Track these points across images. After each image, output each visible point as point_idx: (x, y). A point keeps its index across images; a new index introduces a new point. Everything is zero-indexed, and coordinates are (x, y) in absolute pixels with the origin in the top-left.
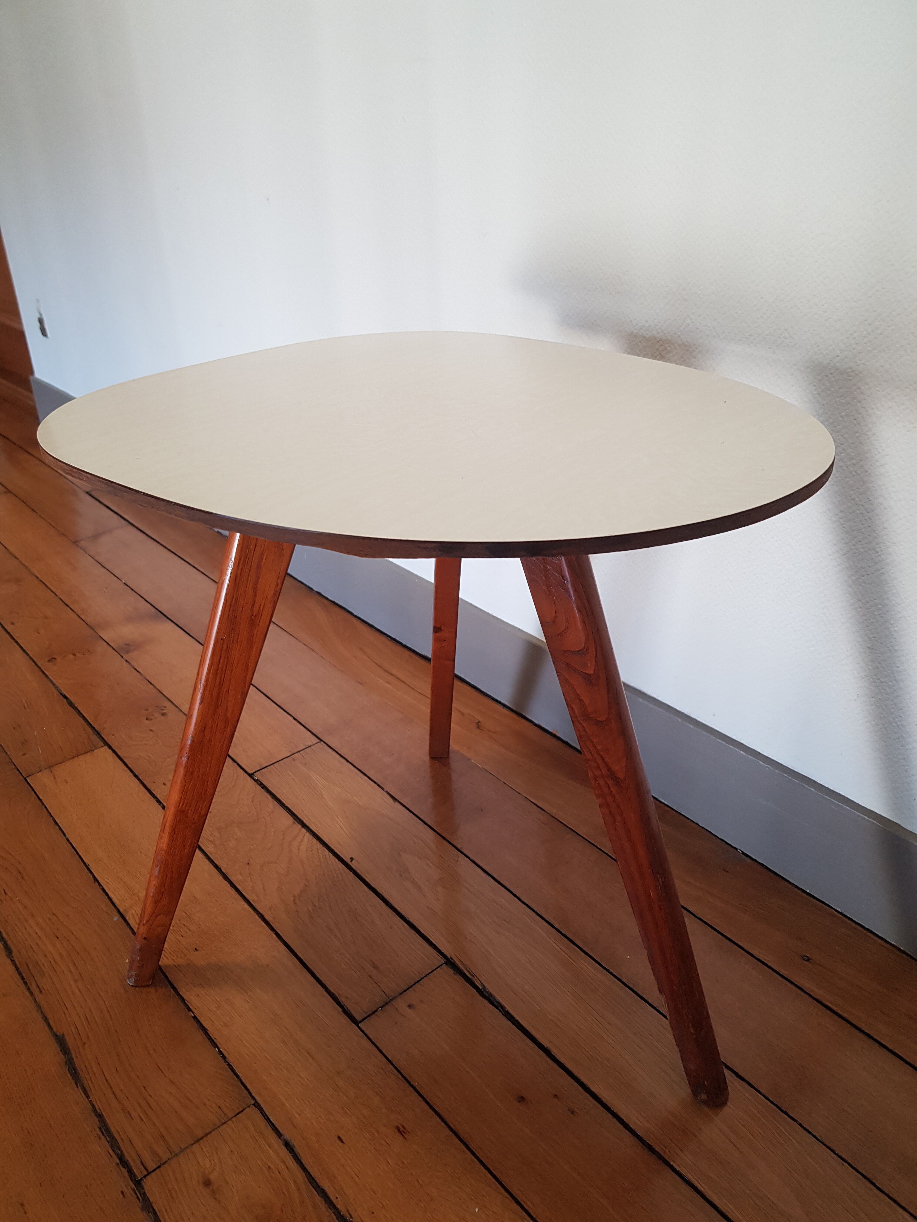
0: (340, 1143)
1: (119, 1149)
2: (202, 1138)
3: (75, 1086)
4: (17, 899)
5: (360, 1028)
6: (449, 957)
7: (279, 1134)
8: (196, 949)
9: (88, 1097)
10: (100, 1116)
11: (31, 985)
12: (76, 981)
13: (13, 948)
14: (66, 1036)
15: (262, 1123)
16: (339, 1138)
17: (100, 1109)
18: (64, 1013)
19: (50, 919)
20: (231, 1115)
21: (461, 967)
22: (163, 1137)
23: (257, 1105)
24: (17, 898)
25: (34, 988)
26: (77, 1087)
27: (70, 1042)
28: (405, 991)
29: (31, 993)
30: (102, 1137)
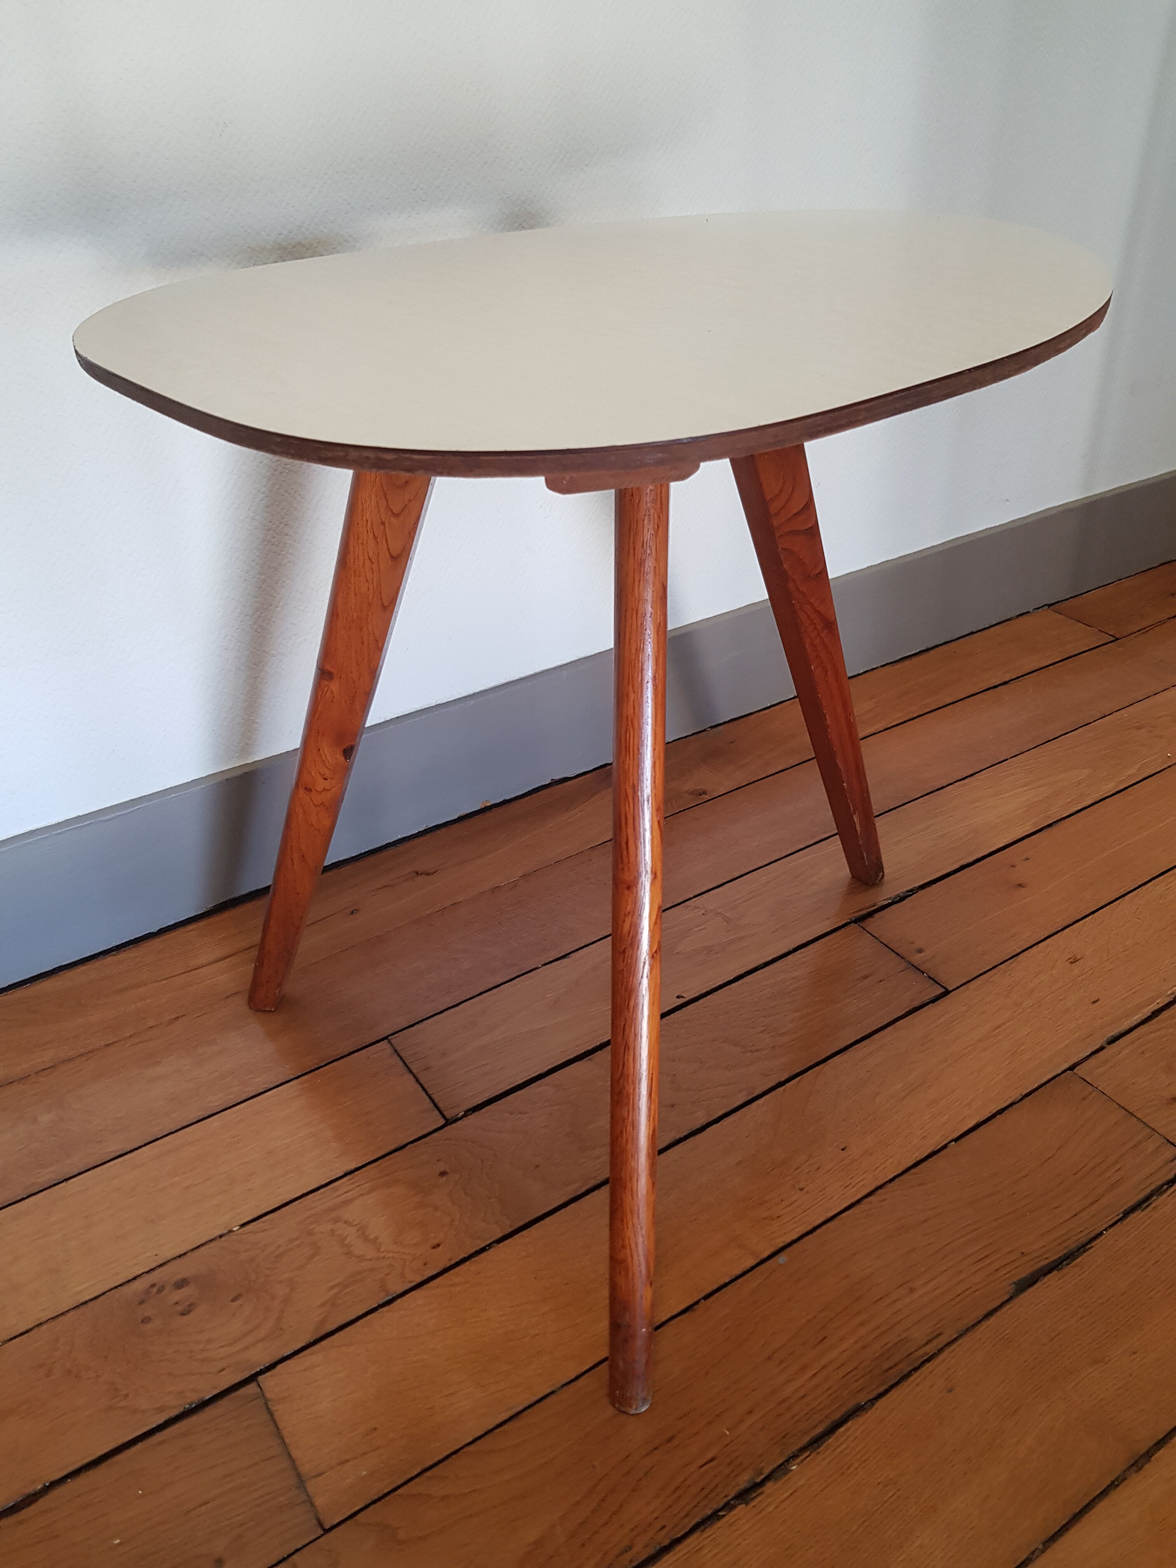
0: (1099, 1002)
1: (1162, 1186)
2: (1126, 1110)
3: (1092, 1250)
4: (728, 1433)
5: (954, 990)
6: (849, 921)
7: (1102, 1048)
8: (843, 1150)
9: (1101, 1234)
10: (1127, 1214)
11: (926, 1354)
12: (912, 1290)
13: (851, 1405)
14: (1015, 1279)
15: (1092, 1061)
16: (1094, 1002)
17: (1118, 1215)
18: (975, 1291)
19: (782, 1362)
20: (1090, 1089)
21: (865, 912)
22: (1135, 1146)
23: (1072, 1068)
24: (726, 1435)
25: (931, 1349)
26: (1092, 1247)
27: (1023, 1273)
28: (898, 954)
29: (941, 1350)
30: (1153, 1205)
